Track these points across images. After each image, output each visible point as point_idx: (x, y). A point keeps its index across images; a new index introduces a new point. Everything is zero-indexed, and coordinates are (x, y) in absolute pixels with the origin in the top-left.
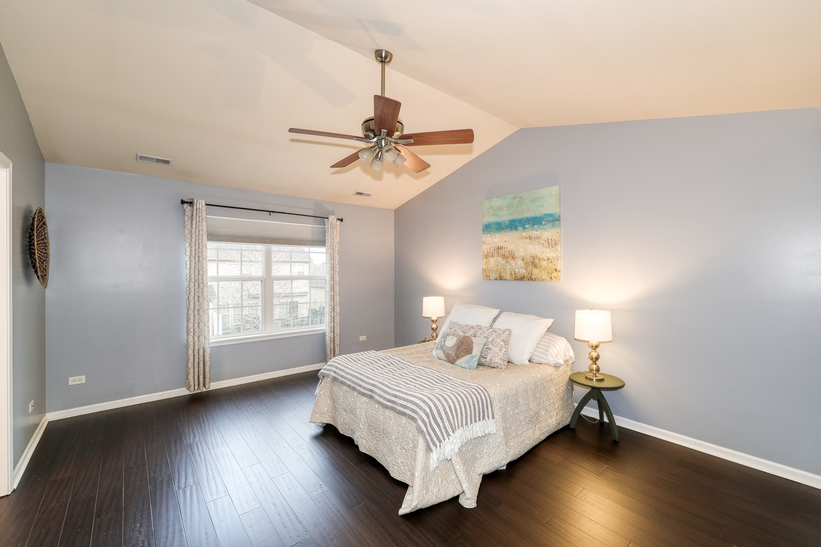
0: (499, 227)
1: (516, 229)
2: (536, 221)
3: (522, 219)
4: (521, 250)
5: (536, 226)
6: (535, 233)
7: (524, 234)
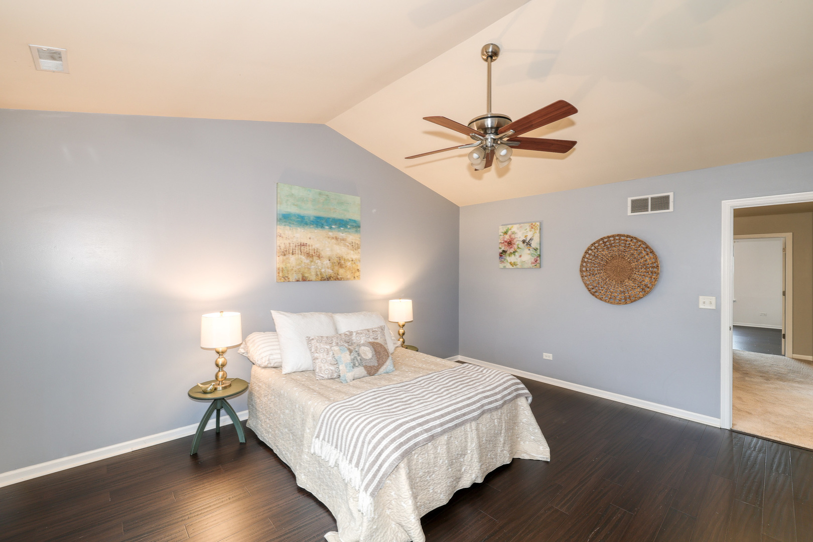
0: (302, 221)
1: (322, 227)
2: (342, 224)
3: (329, 218)
4: (328, 249)
5: (342, 228)
6: (341, 235)
7: (331, 234)
